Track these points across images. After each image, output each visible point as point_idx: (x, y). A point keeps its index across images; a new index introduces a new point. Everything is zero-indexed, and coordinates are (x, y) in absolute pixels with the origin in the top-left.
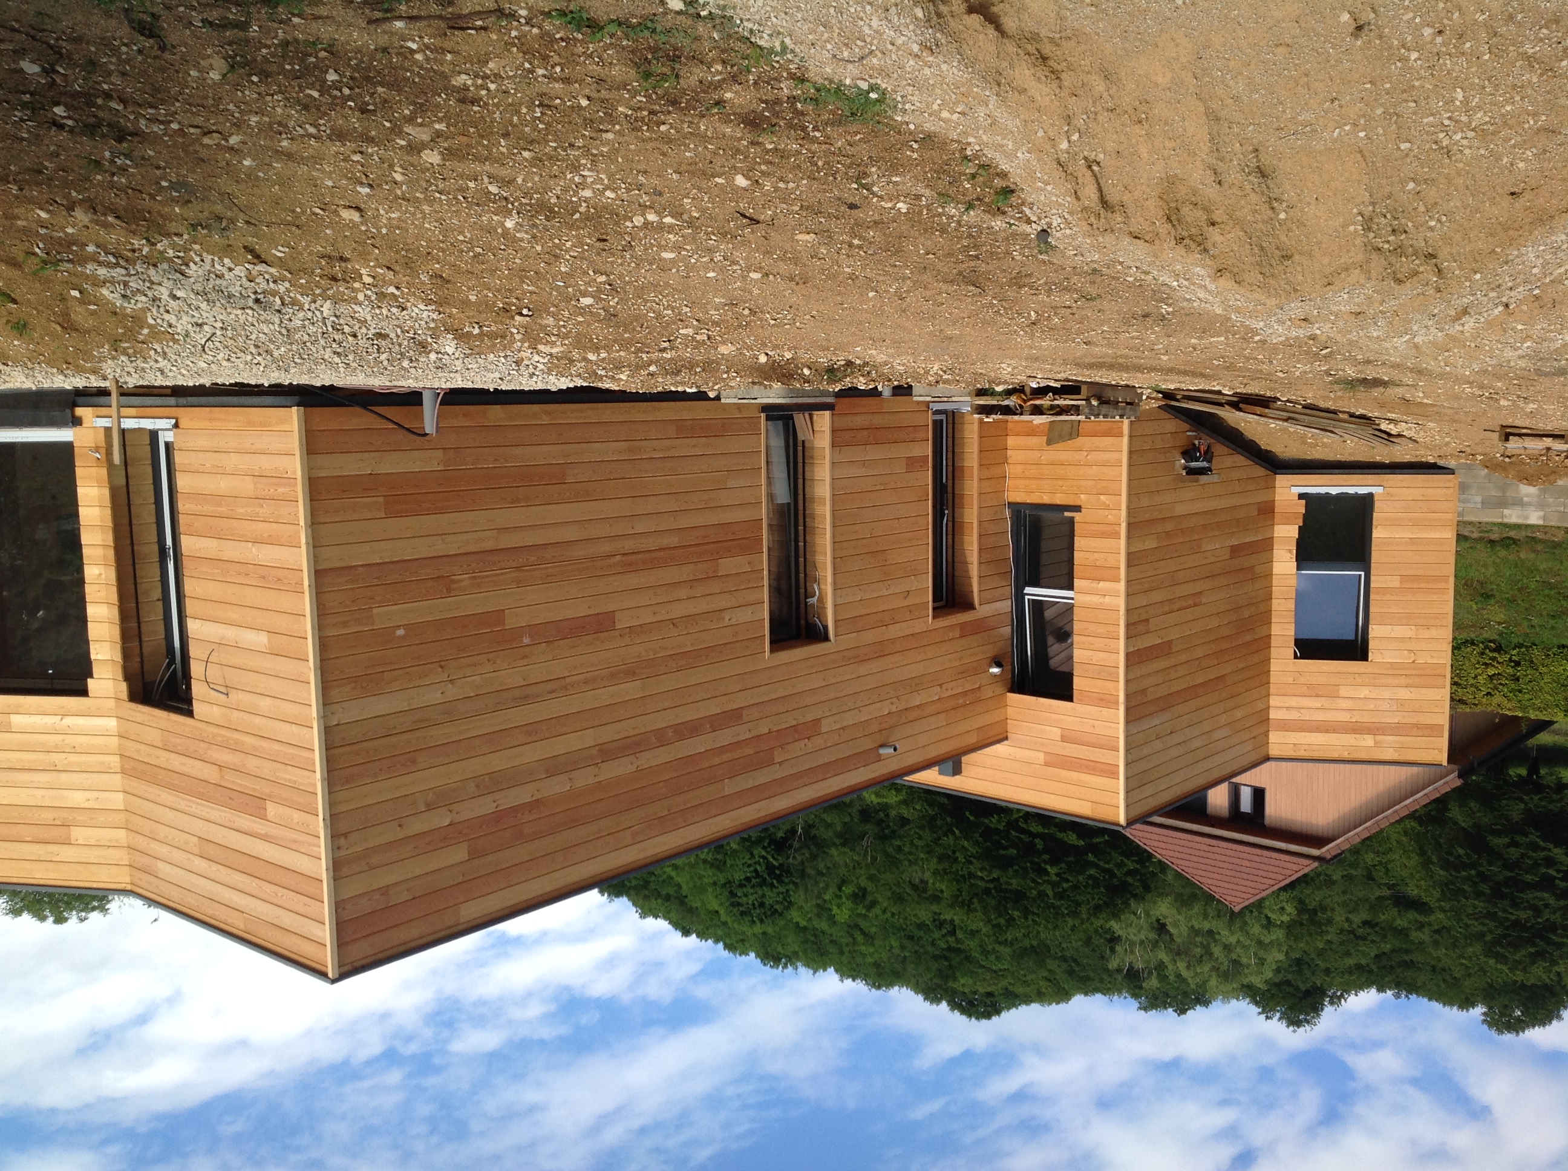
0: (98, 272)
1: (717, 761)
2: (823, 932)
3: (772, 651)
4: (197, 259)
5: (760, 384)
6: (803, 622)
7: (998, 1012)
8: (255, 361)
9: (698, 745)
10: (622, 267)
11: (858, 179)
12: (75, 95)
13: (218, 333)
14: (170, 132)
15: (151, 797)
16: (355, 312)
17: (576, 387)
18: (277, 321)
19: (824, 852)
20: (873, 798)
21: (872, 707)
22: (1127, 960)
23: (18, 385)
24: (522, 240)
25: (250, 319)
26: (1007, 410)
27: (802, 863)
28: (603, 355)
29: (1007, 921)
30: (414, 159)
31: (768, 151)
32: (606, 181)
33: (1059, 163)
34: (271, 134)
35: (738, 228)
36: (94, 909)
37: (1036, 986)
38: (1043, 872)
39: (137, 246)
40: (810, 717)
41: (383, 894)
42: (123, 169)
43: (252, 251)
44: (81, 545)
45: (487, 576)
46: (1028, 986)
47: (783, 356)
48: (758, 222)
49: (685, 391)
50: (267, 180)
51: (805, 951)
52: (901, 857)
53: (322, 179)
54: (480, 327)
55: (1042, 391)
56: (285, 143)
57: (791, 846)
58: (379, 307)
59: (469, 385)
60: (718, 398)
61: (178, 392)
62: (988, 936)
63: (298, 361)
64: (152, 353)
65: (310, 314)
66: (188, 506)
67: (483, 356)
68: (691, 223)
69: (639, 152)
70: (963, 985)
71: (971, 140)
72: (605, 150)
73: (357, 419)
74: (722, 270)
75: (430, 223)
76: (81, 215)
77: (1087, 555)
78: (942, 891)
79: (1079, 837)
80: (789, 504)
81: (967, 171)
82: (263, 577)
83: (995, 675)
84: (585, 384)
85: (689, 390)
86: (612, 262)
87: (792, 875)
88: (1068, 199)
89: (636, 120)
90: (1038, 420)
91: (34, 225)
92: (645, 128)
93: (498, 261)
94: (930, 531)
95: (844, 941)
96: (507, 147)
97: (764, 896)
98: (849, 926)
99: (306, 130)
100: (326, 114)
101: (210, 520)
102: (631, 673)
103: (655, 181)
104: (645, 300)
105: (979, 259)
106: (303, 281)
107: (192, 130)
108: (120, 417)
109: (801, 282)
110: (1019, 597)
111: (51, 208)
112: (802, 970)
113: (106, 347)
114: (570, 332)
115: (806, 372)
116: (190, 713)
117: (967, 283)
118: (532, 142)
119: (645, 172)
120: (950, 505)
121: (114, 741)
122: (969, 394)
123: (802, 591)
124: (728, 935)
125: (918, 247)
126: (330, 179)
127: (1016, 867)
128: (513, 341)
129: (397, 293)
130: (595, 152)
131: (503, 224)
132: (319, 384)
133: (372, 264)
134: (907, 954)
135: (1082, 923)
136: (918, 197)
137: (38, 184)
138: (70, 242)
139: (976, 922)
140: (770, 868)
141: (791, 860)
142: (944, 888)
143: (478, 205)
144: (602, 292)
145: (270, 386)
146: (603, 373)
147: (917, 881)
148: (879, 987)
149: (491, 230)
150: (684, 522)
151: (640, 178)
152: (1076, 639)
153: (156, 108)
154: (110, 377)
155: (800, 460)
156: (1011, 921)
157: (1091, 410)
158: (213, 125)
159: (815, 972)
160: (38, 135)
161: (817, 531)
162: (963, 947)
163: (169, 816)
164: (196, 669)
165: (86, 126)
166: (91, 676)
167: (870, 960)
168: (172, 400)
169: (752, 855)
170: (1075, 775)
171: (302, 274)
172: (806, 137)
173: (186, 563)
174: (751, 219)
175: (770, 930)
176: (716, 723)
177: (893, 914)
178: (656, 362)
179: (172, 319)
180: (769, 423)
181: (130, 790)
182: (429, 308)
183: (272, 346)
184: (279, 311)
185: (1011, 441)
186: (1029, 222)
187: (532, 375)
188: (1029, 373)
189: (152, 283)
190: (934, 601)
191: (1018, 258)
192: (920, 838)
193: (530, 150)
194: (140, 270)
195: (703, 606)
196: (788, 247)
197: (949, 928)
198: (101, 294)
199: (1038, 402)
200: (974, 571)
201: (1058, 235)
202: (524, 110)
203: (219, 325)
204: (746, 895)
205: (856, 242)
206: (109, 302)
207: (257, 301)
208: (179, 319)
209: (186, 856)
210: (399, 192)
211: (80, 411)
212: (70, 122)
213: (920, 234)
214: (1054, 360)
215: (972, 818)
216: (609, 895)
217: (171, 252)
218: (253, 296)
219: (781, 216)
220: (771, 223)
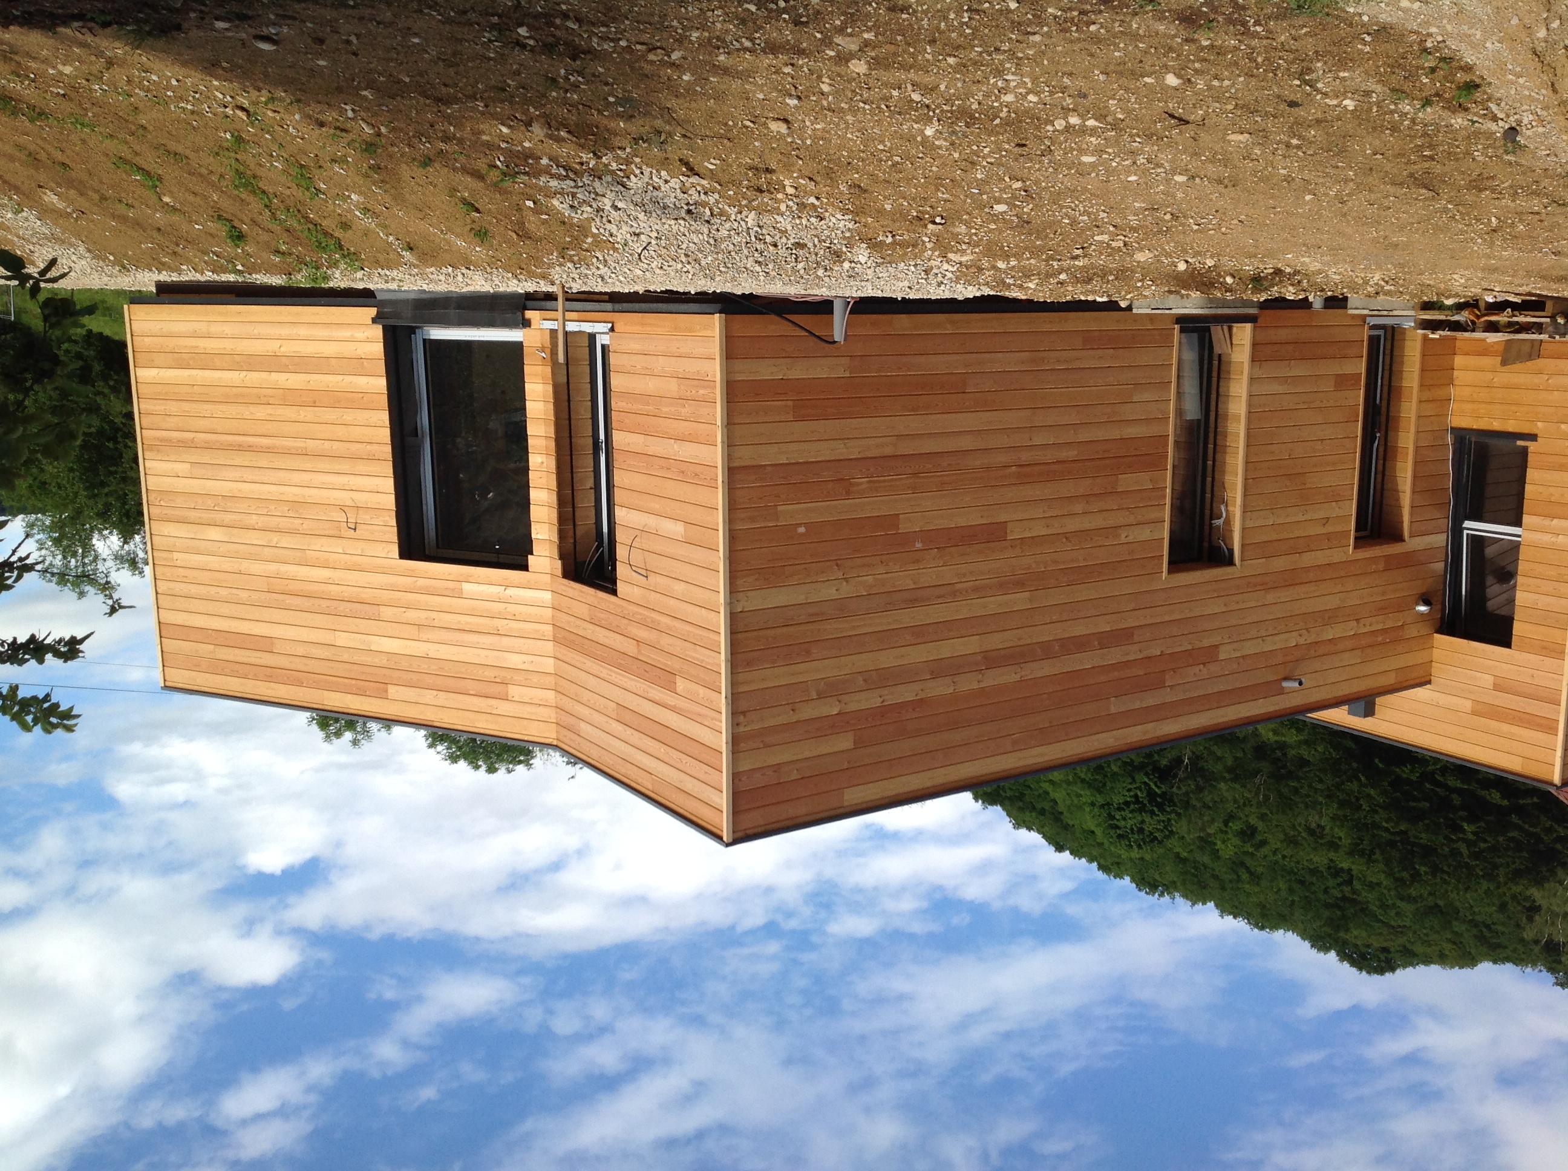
0: (551, 184)
1: (1103, 678)
2: (1205, 867)
3: (1170, 572)
4: (637, 172)
5: (1177, 292)
6: (1206, 545)
7: (1393, 969)
8: (685, 269)
9: (1085, 661)
10: (1039, 172)
11: (1301, 75)
12: (537, 16)
13: (654, 242)
14: (618, 49)
15: (578, 664)
16: (777, 222)
17: (983, 296)
18: (706, 231)
19: (1212, 785)
20: (1271, 734)
21: (1276, 638)
22: (1546, 932)
23: (478, 288)
24: (940, 147)
25: (682, 229)
26: (1457, 326)
27: (1187, 794)
28: (1012, 263)
29: (1412, 876)
30: (841, 70)
31: (1203, 48)
32: (1029, 85)
33: (1535, 53)
34: (710, 49)
35: (1165, 129)
36: (520, 762)
37: (1439, 948)
38: (1456, 828)
39: (585, 160)
40: (1206, 643)
41: (775, 771)
42: (576, 86)
43: (687, 164)
44: (527, 435)
45: (884, 481)
46: (1430, 946)
47: (1204, 263)
48: (1188, 122)
49: (1095, 301)
50: (704, 94)
51: (1184, 883)
52: (1297, 799)
53: (755, 92)
54: (893, 236)
55: (1499, 307)
56: (722, 58)
57: (1175, 776)
58: (799, 217)
59: (879, 294)
60: (1129, 308)
61: (615, 298)
62: (1389, 890)
63: (722, 269)
64: (594, 260)
65: (736, 224)
66: (620, 404)
67: (894, 265)
68: (1115, 126)
69: (1065, 54)
70: (1356, 937)
71: (1433, 30)
72: (1031, 52)
73: (772, 326)
74: (1145, 172)
75: (852, 133)
76: (538, 130)
77: (1541, 489)
78: (1340, 838)
79: (1503, 797)
80: (1199, 421)
81: (1426, 65)
82: (683, 472)
83: (1422, 614)
84: (992, 293)
85: (1099, 299)
86: (1029, 168)
87: (1175, 805)
88: (1544, 91)
89: (1065, 21)
90: (1493, 338)
91: (496, 140)
92: (1074, 29)
93: (915, 169)
94: (1358, 455)
95: (1227, 877)
96: (933, 54)
97: (1143, 822)
98: (1234, 863)
99: (742, 44)
100: (761, 28)
101: (640, 418)
102: (1020, 584)
103: (1080, 83)
104: (1061, 207)
105: (1433, 159)
106: (731, 193)
107: (639, 47)
108: (565, 320)
109: (1230, 184)
110: (1457, 531)
111: (512, 123)
112: (1180, 900)
113: (555, 254)
114: (981, 240)
115: (1229, 280)
116: (614, 592)
117: (1419, 186)
118: (958, 48)
119: (1071, 74)
120: (1383, 428)
121: (549, 612)
122: (1413, 308)
123: (1207, 512)
124: (1102, 856)
125: (1364, 147)
126: (762, 91)
127: (1427, 822)
128: (925, 249)
129: (817, 203)
130: (1020, 55)
131: (922, 132)
132: (739, 293)
133: (795, 175)
134: (1296, 899)
135: (1498, 887)
136: (1367, 93)
137: (502, 101)
138: (527, 155)
139: (1376, 873)
140: (1151, 795)
141: (1174, 789)
142: (1342, 834)
143: (900, 113)
144: (1016, 198)
145: (696, 294)
146: (1011, 281)
147: (1313, 825)
148: (1262, 928)
149: (910, 139)
150: (1084, 436)
151: (1065, 80)
152: (1520, 579)
153: (607, 26)
154: (558, 282)
155: (1215, 374)
156: (1416, 877)
157: (1556, 328)
158: (658, 41)
159: (1193, 904)
160: (504, 54)
161: (1229, 450)
162: (1360, 899)
163: (592, 682)
164: (621, 552)
165: (545, 45)
166: (532, 554)
167: (1254, 899)
168: (609, 306)
169: (1134, 781)
170: (1505, 728)
171: (730, 185)
172: (1247, 33)
173: (616, 456)
174: (1180, 119)
175: (1147, 857)
176: (1106, 640)
177: (1284, 857)
178: (1066, 270)
179: (613, 228)
180: (1183, 335)
181: (560, 657)
182: (846, 217)
183: (700, 255)
184: (708, 222)
185: (1459, 360)
186: (1495, 119)
187: (940, 284)
188: (1485, 285)
189: (597, 194)
190: (1357, 530)
191: (1479, 159)
192: (1321, 781)
193: (955, 56)
194: (587, 182)
195: (1098, 522)
196: (1217, 148)
197: (1346, 877)
198: (552, 205)
199: (1493, 318)
200: (1406, 500)
201: (1529, 133)
202: (952, 16)
203: (654, 235)
204: (1124, 819)
205: (1295, 142)
206: (559, 212)
207: (689, 212)
208: (619, 228)
209: (606, 719)
210: (825, 103)
211: (529, 314)
212: (531, 42)
213: (1368, 133)
214: (1515, 271)
215: (1381, 765)
216: (983, 803)
217: (614, 164)
218: (686, 207)
219: (1213, 115)
220: (1202, 123)
